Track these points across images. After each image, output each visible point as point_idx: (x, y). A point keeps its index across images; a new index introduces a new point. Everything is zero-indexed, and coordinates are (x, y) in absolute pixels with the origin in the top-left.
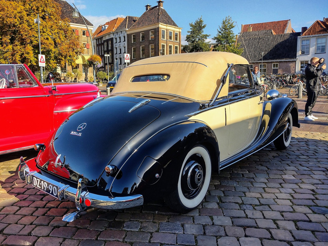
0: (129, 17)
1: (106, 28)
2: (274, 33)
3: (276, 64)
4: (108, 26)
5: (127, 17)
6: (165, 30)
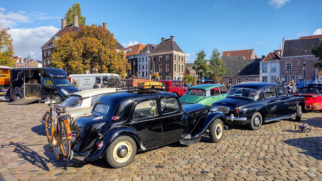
0: (149, 45)
1: (130, 50)
2: (244, 59)
3: (247, 78)
4: (131, 49)
5: (147, 45)
6: (177, 55)
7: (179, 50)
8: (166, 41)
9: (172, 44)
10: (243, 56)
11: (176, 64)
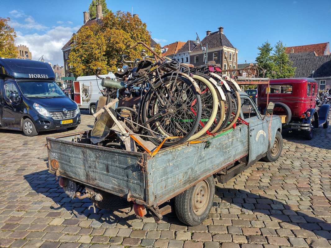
0: (190, 41)
1: (167, 50)
2: (316, 55)
3: (323, 80)
4: (168, 49)
5: (188, 41)
6: (227, 52)
7: (230, 45)
8: (212, 34)
9: (220, 39)
10: (315, 52)
11: (226, 65)
